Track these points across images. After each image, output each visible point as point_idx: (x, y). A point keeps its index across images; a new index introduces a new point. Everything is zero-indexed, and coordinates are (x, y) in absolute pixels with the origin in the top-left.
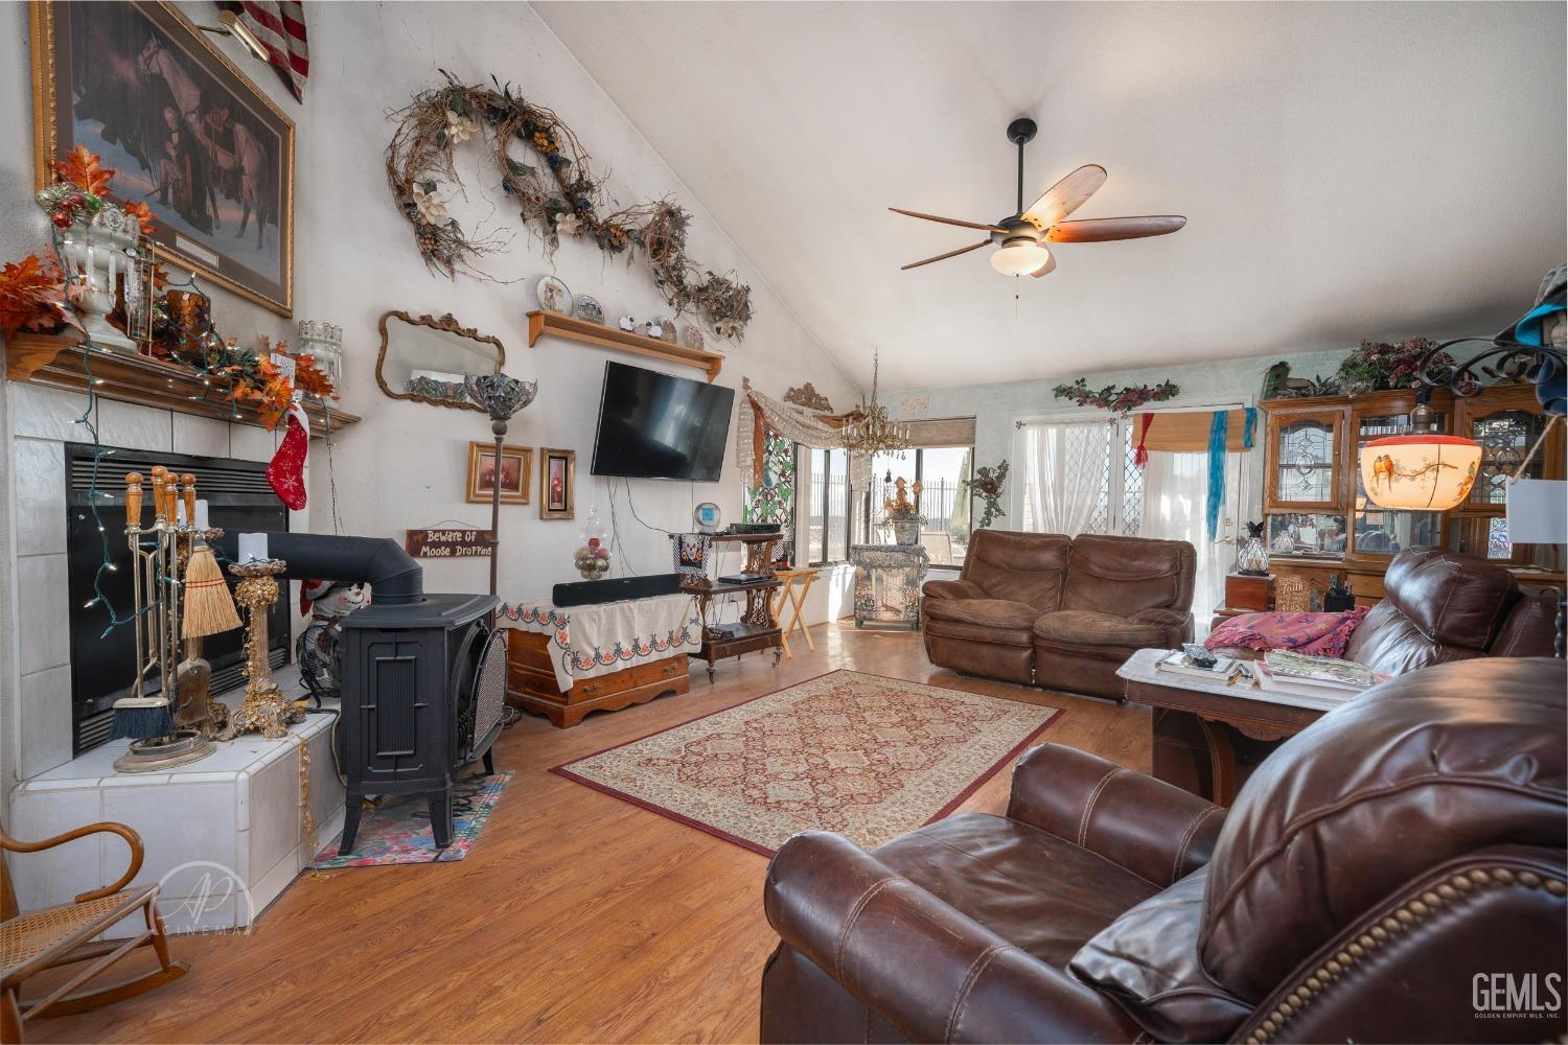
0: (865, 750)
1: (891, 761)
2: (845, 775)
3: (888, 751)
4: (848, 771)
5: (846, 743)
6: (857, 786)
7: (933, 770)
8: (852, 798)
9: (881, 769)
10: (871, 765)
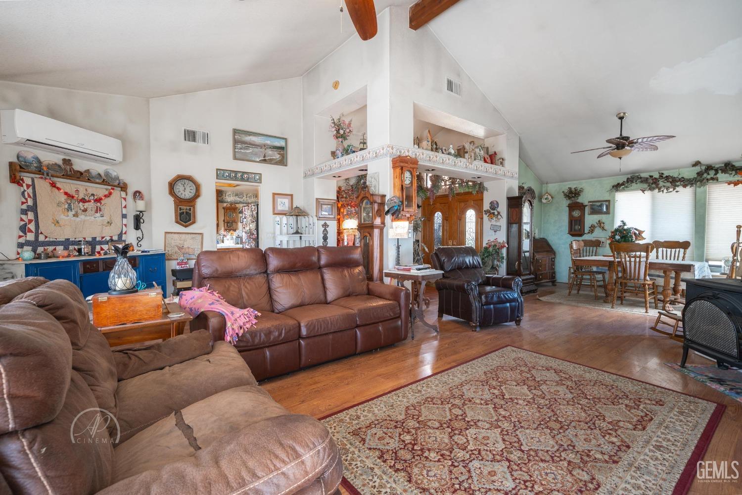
0: (504, 398)
1: (487, 387)
2: (516, 381)
3: (487, 396)
4: (515, 383)
5: (518, 406)
6: (508, 375)
7: (464, 379)
8: (512, 369)
9: (494, 383)
10: (500, 386)
